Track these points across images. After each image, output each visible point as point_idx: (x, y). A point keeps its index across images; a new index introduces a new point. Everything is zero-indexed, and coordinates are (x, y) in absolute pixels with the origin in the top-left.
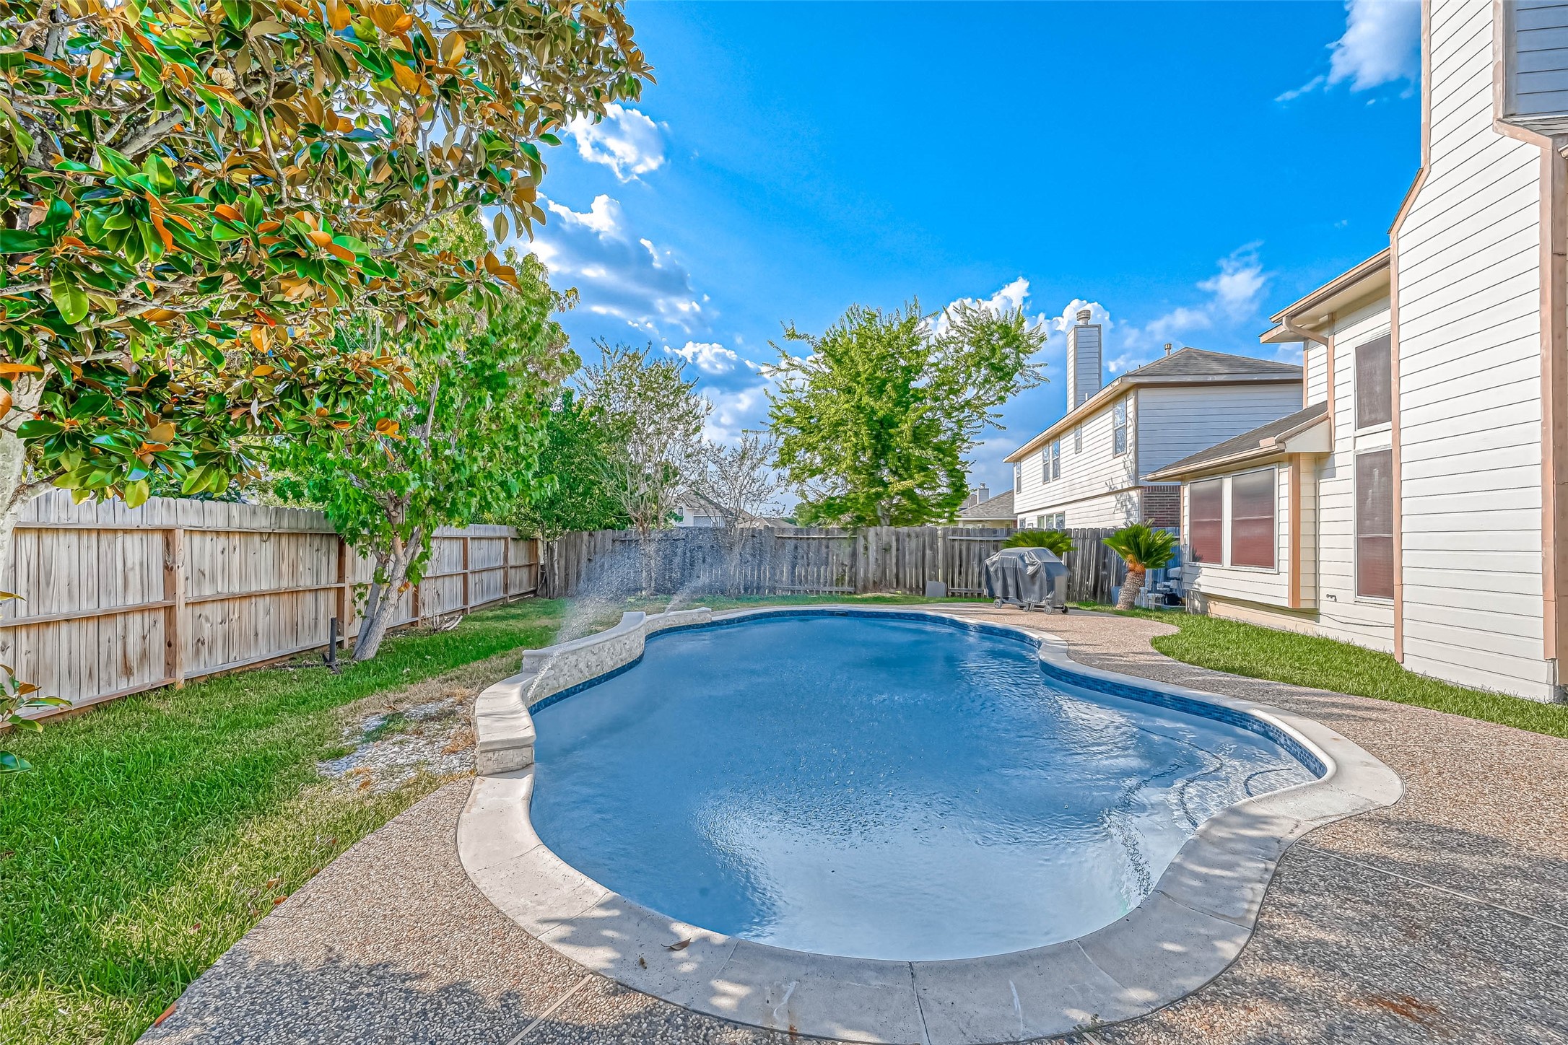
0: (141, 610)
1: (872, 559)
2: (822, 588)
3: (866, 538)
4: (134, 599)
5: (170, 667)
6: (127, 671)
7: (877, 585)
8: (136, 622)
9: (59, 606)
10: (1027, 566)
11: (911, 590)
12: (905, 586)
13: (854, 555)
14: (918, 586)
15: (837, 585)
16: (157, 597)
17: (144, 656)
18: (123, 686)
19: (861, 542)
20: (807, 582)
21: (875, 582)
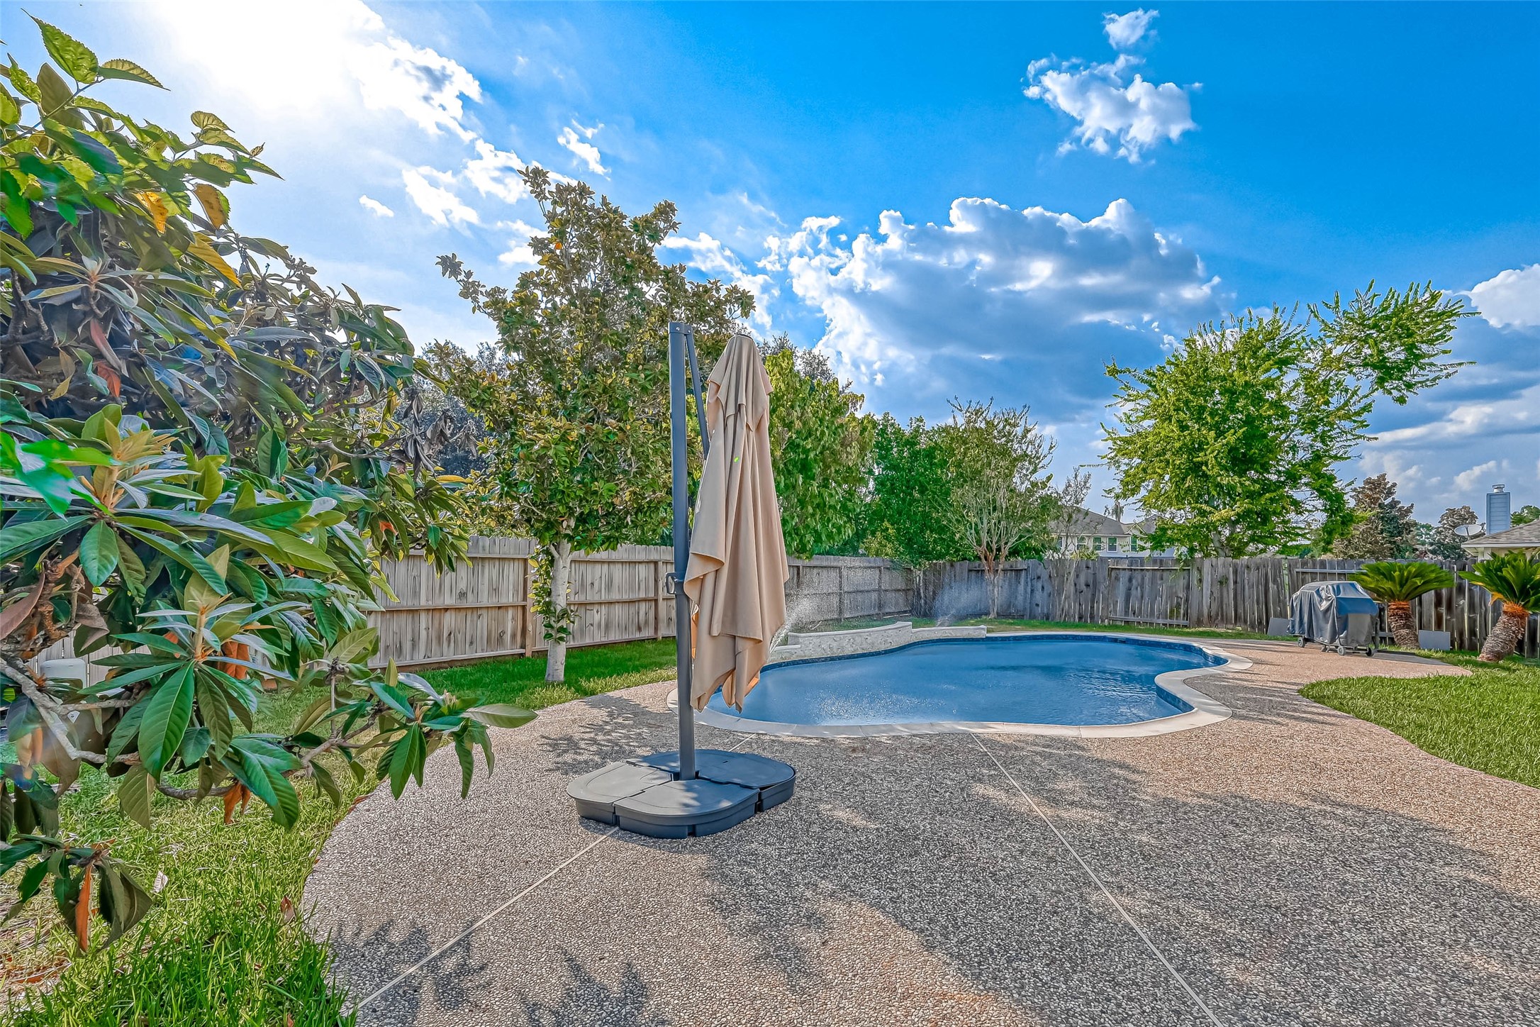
0: (645, 600)
1: (1207, 592)
2: (1155, 620)
3: (1200, 570)
4: (642, 595)
5: (656, 629)
6: (639, 629)
7: (1212, 620)
8: (643, 606)
9: (615, 596)
10: (1321, 600)
11: (1253, 627)
12: (1245, 622)
13: (1188, 587)
14: (1260, 623)
15: (1171, 617)
16: (652, 595)
17: (646, 622)
18: (638, 636)
19: (1195, 574)
20: (1140, 613)
21: (1210, 617)
